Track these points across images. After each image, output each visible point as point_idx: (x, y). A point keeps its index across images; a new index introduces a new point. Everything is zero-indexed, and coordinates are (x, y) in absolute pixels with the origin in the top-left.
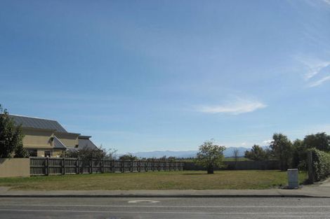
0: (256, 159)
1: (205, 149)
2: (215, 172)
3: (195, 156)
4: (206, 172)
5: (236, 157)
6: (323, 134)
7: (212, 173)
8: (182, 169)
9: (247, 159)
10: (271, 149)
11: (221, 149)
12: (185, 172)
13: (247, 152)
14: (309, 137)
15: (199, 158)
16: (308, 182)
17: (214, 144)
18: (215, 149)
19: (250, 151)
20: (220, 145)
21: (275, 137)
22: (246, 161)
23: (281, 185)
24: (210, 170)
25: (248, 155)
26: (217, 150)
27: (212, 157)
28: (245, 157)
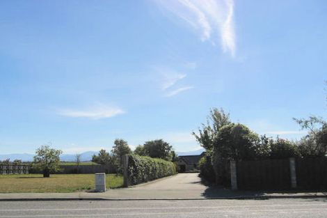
0: (103, 163)
1: (41, 152)
2: (50, 175)
3: (32, 160)
4: (42, 176)
5: (78, 162)
6: (160, 141)
7: (48, 176)
8: (27, 173)
9: (94, 163)
10: (115, 154)
11: (58, 152)
12: (31, 175)
13: (95, 156)
14: (149, 142)
15: (35, 162)
16: (125, 186)
17: (51, 148)
18: (52, 153)
19: (97, 155)
20: (56, 149)
21: (116, 142)
22: (93, 166)
23: (89, 189)
24: (46, 173)
25: (95, 159)
26: (54, 154)
27: (49, 161)
28: (93, 161)
